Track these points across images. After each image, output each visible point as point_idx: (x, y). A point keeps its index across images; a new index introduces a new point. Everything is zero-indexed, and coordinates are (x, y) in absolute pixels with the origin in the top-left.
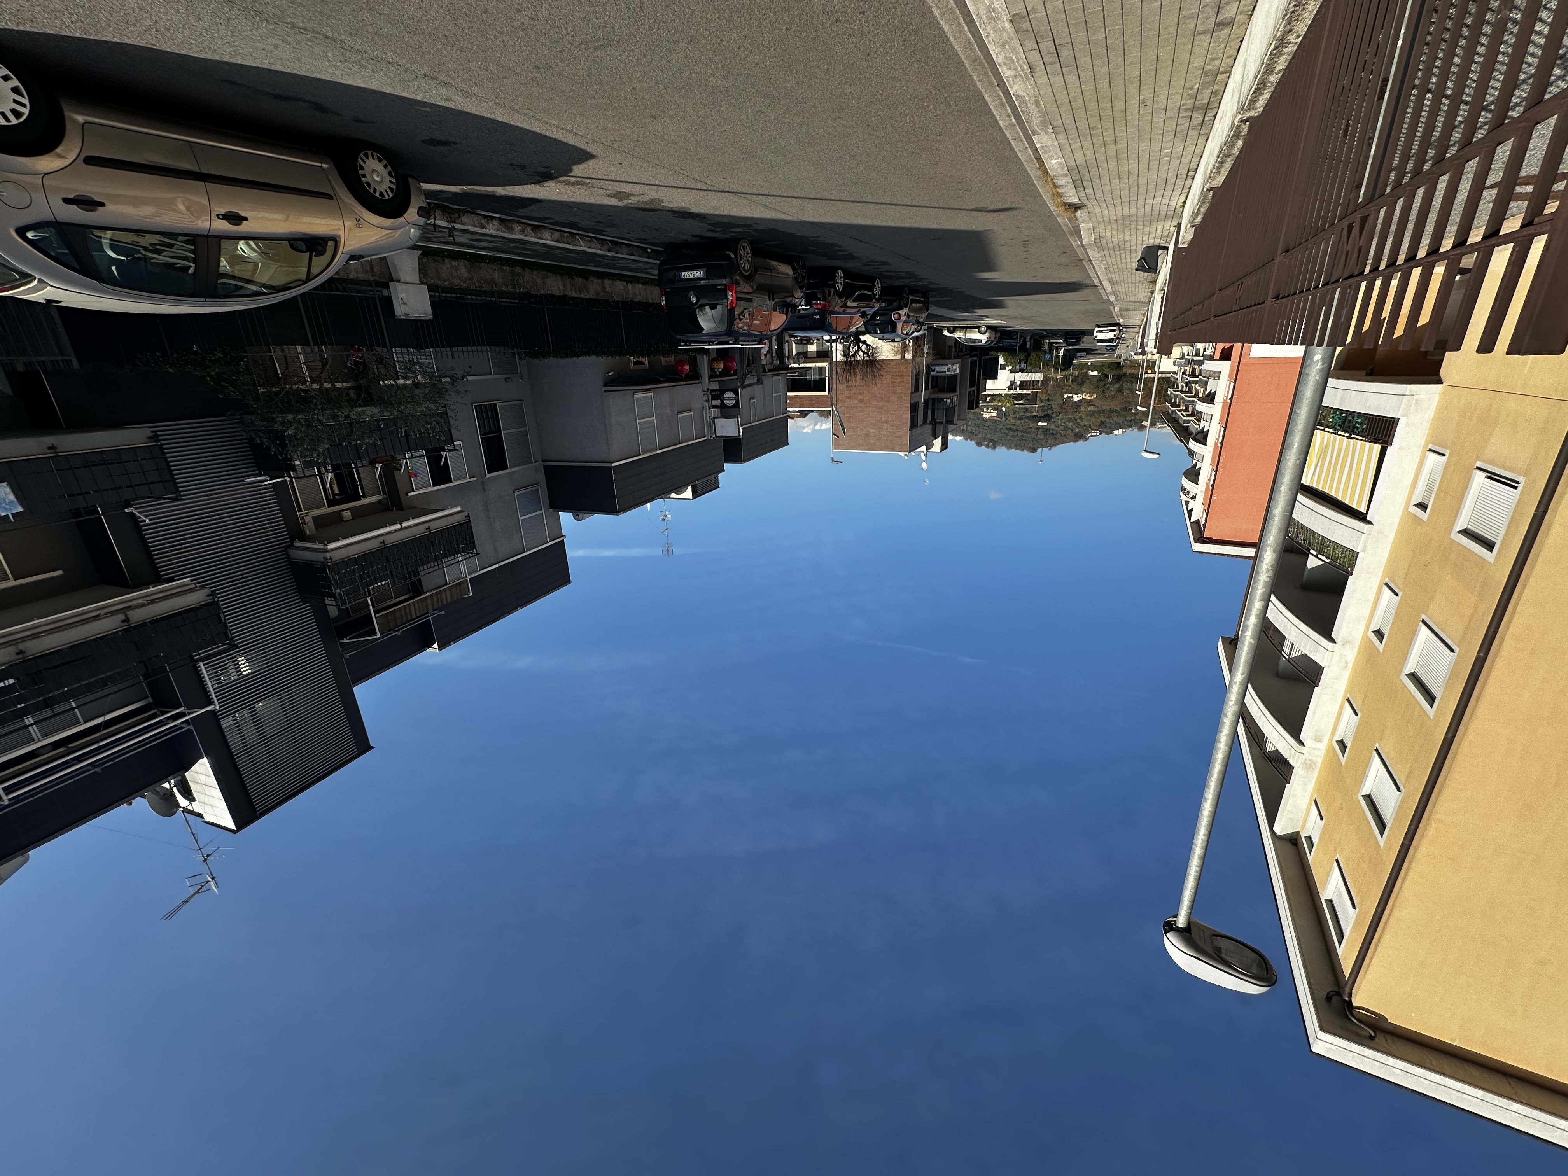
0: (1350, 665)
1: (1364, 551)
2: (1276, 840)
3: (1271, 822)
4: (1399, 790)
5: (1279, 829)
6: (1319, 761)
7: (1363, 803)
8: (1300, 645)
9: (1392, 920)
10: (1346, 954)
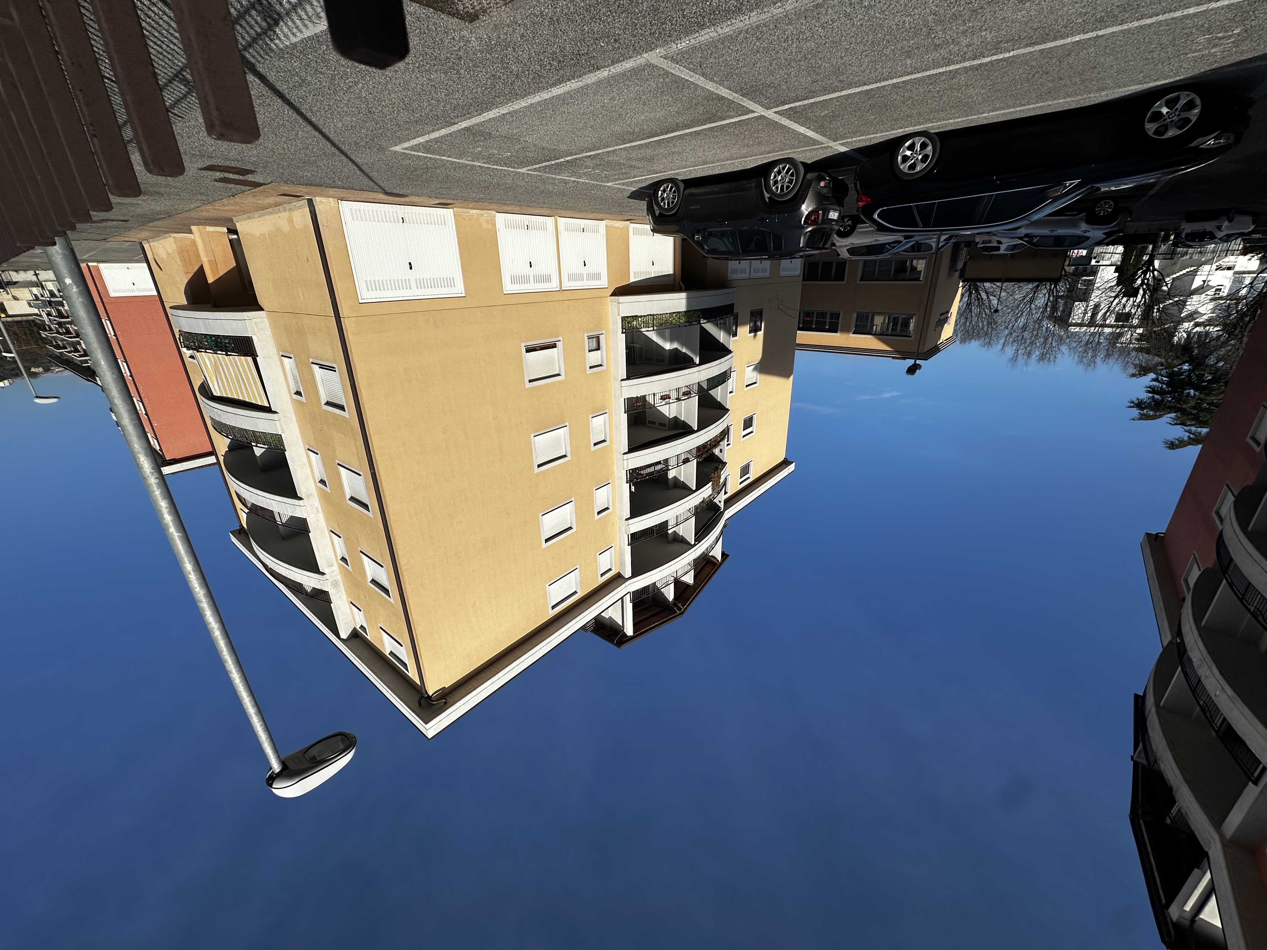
0: (320, 509)
1: (283, 432)
2: (346, 642)
3: (337, 635)
4: (382, 567)
5: (344, 636)
6: (339, 578)
7: (372, 586)
8: (284, 512)
9: (418, 637)
10: (412, 673)
